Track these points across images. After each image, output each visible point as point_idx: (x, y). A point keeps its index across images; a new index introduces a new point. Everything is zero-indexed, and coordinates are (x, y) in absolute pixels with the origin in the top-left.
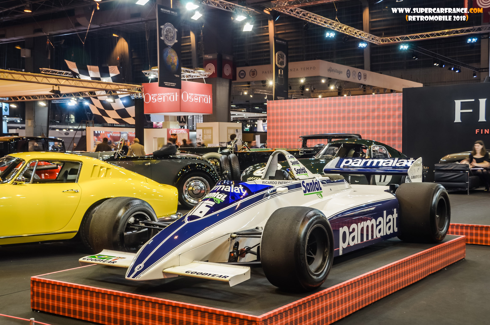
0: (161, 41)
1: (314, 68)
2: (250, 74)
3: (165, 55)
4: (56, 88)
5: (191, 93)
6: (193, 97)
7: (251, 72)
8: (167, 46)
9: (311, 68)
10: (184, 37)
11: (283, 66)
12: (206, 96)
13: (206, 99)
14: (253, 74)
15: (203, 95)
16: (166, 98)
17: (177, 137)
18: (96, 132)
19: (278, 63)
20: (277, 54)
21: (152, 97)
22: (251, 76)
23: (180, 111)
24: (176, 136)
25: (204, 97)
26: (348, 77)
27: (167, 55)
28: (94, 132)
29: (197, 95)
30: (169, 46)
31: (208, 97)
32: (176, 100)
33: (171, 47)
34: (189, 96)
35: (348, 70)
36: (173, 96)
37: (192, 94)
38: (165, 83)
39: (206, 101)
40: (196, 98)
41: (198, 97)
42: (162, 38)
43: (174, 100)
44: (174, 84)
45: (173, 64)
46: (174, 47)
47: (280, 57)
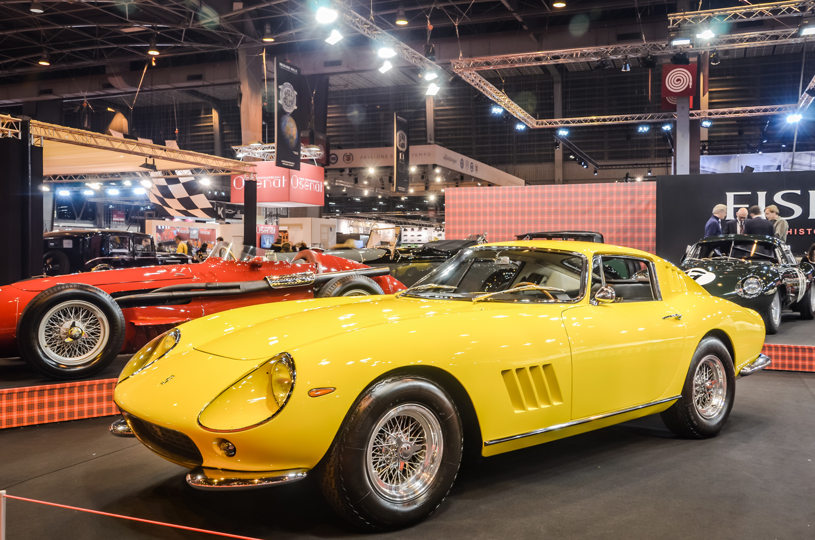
0: (279, 105)
1: (429, 154)
2: (343, 159)
3: (283, 124)
4: (150, 161)
5: (301, 177)
6: (304, 182)
7: (345, 157)
8: (285, 113)
9: (425, 154)
10: (204, 116)
11: (404, 150)
12: (318, 182)
13: (317, 186)
14: (349, 159)
15: (315, 181)
16: (267, 182)
17: (288, 234)
18: (160, 228)
19: (399, 145)
20: (398, 133)
22: (345, 161)
23: (289, 201)
24: (286, 233)
25: (315, 184)
26: (462, 167)
27: (285, 125)
28: (157, 227)
29: (308, 180)
30: (288, 113)
31: (320, 184)
32: (283, 186)
33: (290, 115)
34: (299, 181)
35: (462, 160)
36: (278, 181)
37: (302, 179)
38: (282, 161)
39: (317, 189)
40: (307, 184)
41: (309, 182)
42: (280, 102)
43: (279, 186)
44: (292, 164)
45: (291, 137)
46: (294, 115)
47: (401, 138)
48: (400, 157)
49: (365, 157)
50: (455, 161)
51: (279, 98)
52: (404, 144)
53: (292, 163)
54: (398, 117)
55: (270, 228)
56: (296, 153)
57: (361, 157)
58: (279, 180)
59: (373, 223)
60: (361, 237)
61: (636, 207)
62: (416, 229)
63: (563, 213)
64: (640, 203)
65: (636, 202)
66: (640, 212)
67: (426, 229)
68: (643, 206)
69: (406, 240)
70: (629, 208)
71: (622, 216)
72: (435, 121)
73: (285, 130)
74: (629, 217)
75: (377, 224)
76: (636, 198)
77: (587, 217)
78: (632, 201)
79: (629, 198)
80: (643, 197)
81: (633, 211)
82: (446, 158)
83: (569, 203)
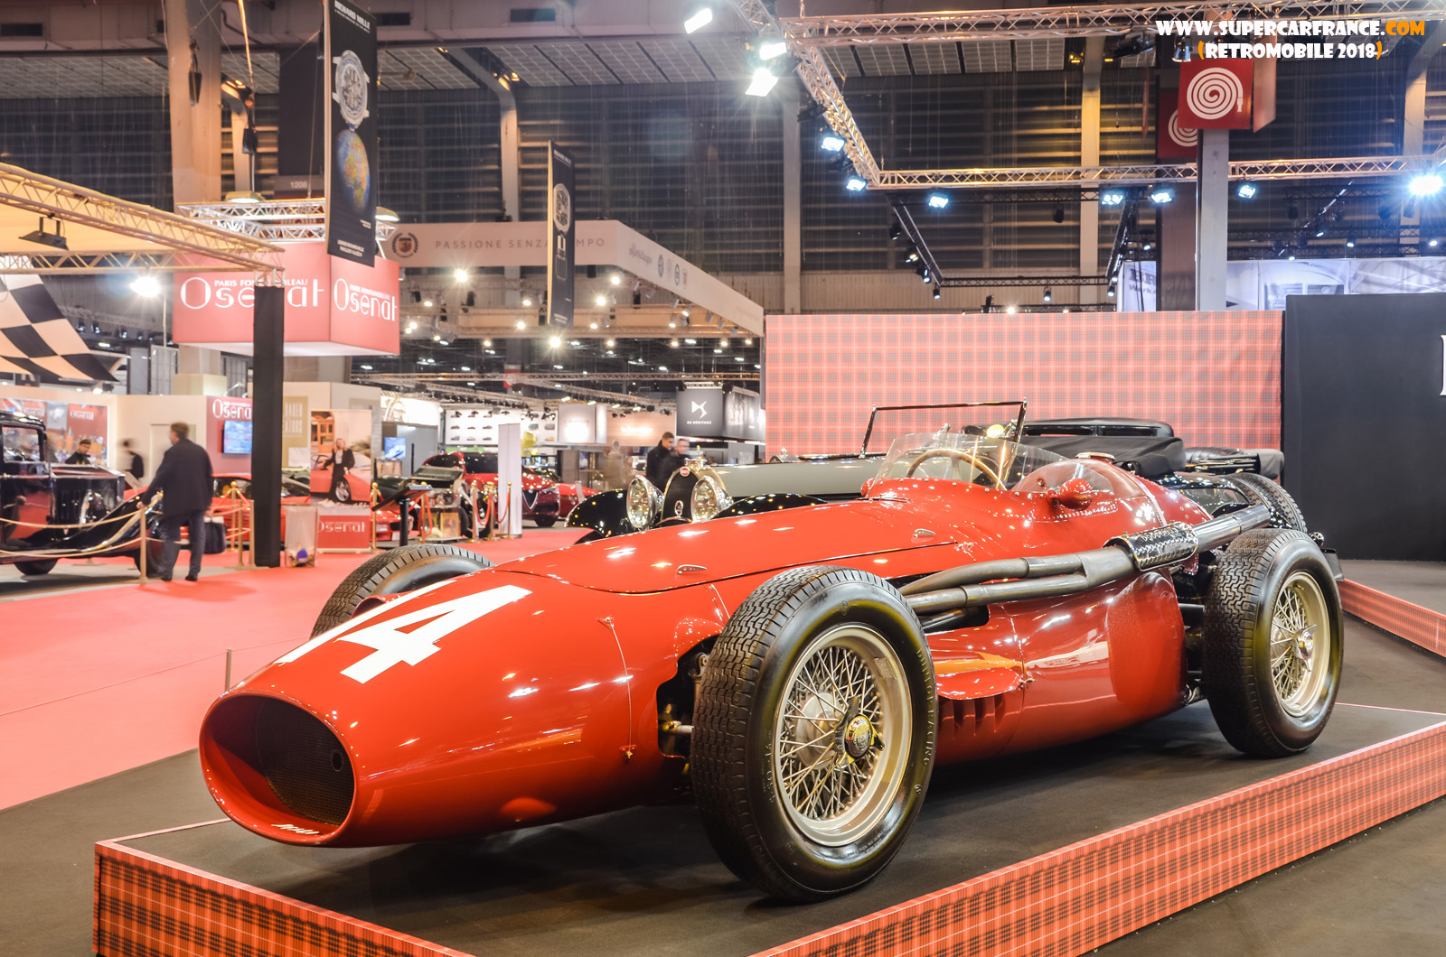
0: (335, 106)
1: (600, 242)
2: (394, 246)
3: (341, 151)
4: (50, 227)
5: (354, 284)
6: (359, 297)
7: (398, 243)
8: (345, 126)
9: (590, 242)
11: (565, 229)
12: (387, 297)
13: (386, 305)
14: (406, 248)
15: (380, 295)
17: (333, 421)
19: (558, 218)
20: (555, 190)
21: (214, 290)
22: (399, 251)
23: (329, 340)
24: (329, 418)
25: (381, 300)
26: (661, 275)
27: (346, 155)
29: (367, 292)
30: (352, 126)
31: (391, 301)
32: (315, 303)
33: (357, 131)
34: (351, 292)
35: (661, 257)
36: (300, 291)
37: (356, 288)
38: (340, 242)
39: (386, 315)
40: (365, 300)
41: (370, 297)
42: (337, 97)
43: (304, 304)
44: (358, 250)
45: (358, 185)
46: (363, 131)
47: (561, 200)
48: (559, 246)
49: (447, 245)
50: (648, 260)
51: (334, 90)
52: (566, 215)
53: (359, 248)
54: (556, 152)
55: (244, 405)
56: (366, 224)
57: (438, 244)
58: (304, 290)
59: (392, 399)
60: (400, 429)
61: (1211, 365)
62: (483, 412)
63: (1045, 377)
64: (1220, 356)
65: (1211, 355)
66: (1220, 378)
67: (506, 413)
68: (1226, 365)
69: (457, 438)
70: (1195, 367)
71: (1178, 386)
72: (522, 172)
73: (344, 167)
74: (1195, 387)
75: (402, 399)
76: (1211, 345)
77: (1099, 386)
78: (1202, 353)
79: (1195, 345)
80: (1227, 344)
81: (1203, 375)
82: (634, 252)
83: (1060, 355)
